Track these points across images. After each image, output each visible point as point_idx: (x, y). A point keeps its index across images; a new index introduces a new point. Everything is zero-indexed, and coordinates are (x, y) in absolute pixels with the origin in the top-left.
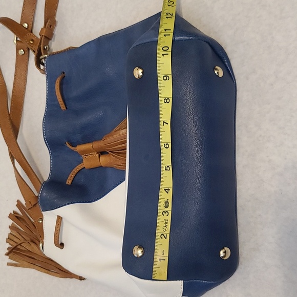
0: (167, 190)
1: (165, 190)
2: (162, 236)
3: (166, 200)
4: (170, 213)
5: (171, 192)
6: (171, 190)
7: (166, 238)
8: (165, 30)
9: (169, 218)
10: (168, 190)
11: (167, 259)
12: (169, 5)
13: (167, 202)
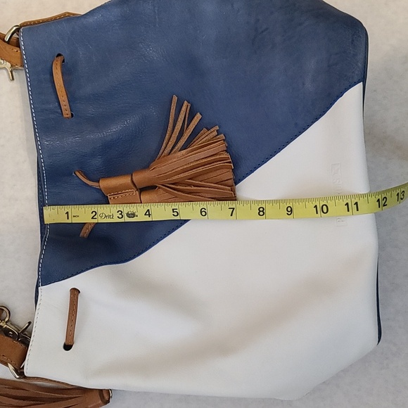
0: (148, 213)
1: (148, 210)
2: (94, 213)
3: (136, 214)
4: (122, 220)
5: (147, 219)
6: (150, 219)
7: (92, 218)
8: (356, 204)
9: (116, 220)
10: (149, 215)
11: (69, 221)
12: (398, 194)
13: (133, 215)
